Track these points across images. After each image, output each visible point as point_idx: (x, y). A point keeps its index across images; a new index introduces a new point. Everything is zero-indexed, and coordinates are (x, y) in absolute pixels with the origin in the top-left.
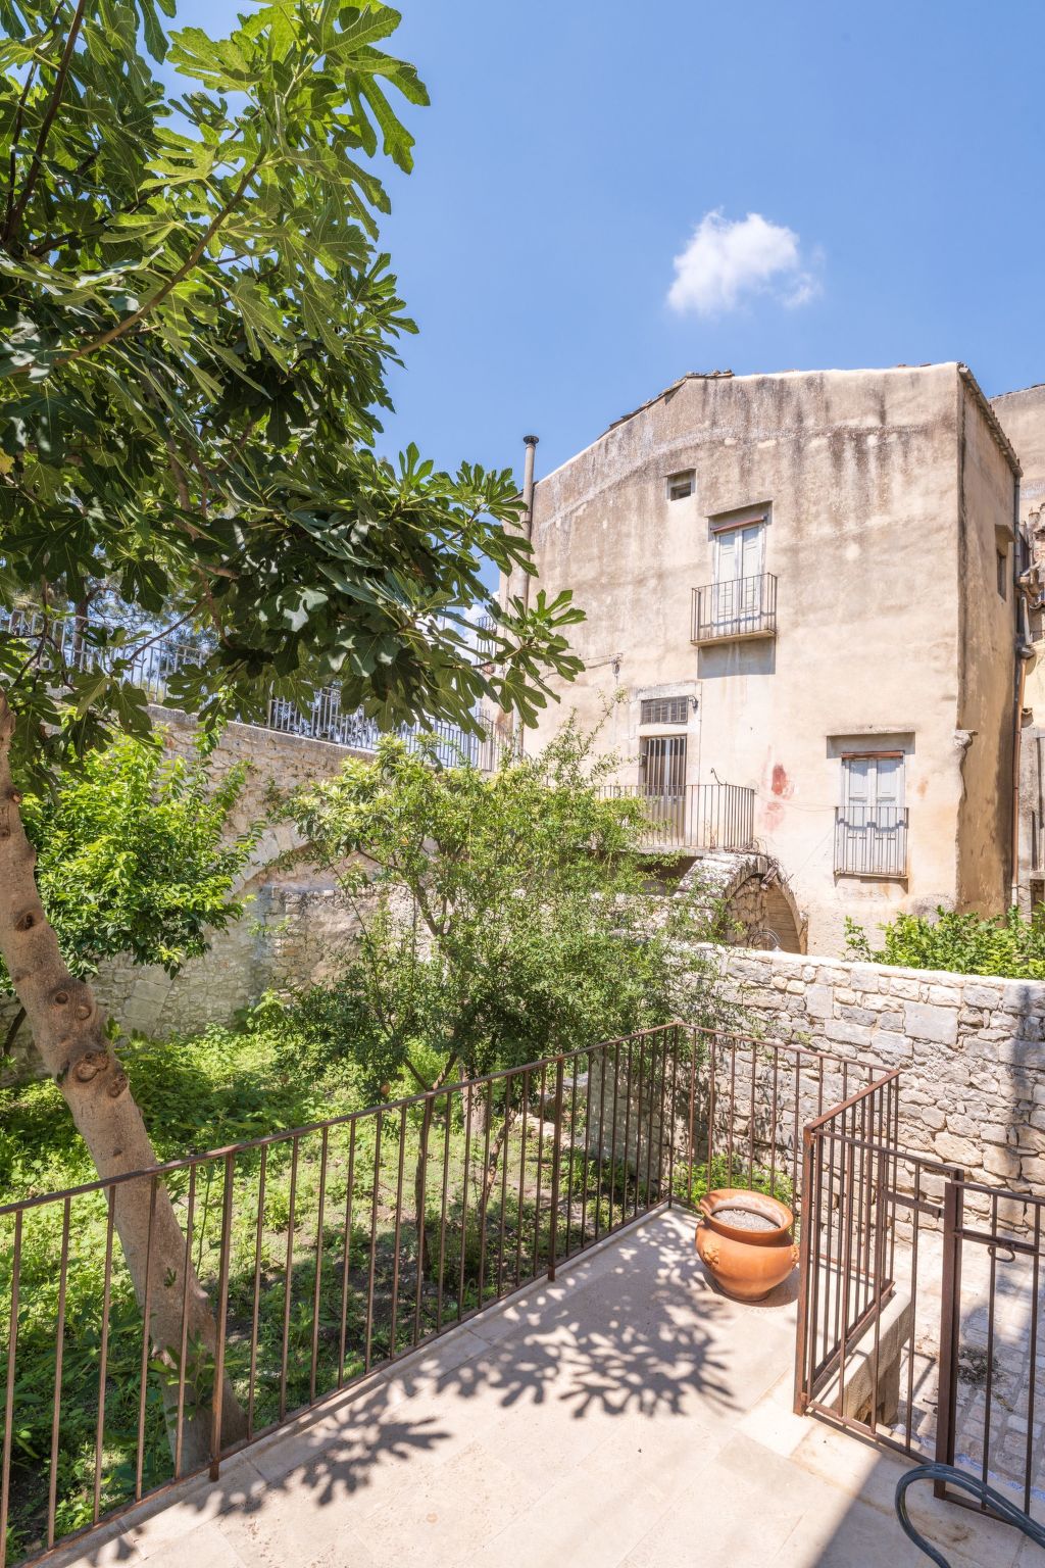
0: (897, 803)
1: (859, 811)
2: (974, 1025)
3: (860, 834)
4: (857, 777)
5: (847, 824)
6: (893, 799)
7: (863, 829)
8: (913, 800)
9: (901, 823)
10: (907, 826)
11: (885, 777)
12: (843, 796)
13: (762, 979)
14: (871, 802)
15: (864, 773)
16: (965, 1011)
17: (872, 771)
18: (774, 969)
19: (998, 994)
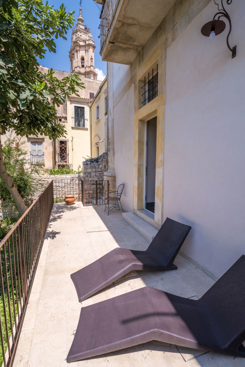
0: (42, 151)
1: (35, 152)
2: (72, 180)
3: (35, 157)
4: (34, 146)
5: (32, 155)
6: (41, 150)
7: (36, 156)
8: (45, 150)
9: (43, 155)
10: (44, 155)
11: (39, 146)
12: (31, 150)
13: (40, 179)
14: (37, 151)
15: (35, 145)
16: (71, 178)
17: (37, 145)
18: (42, 177)
19: (75, 176)
